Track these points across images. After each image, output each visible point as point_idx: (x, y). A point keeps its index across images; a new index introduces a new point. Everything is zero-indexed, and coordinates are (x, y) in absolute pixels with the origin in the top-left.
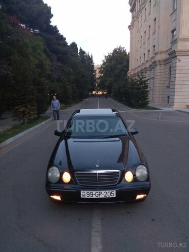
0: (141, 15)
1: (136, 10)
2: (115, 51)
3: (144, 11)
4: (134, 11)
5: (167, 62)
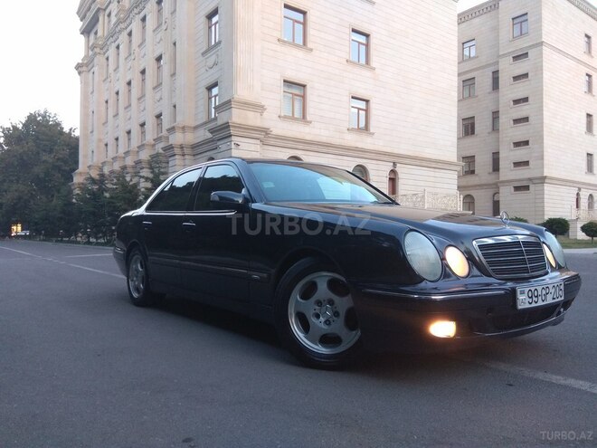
0: (114, 45)
1: (100, 34)
2: (32, 119)
3: (123, 37)
4: (92, 36)
5: (200, 151)
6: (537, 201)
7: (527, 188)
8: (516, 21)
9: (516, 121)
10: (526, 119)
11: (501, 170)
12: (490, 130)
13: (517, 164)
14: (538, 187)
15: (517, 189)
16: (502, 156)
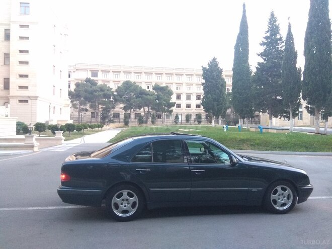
6: (32, 109)
7: (26, 101)
8: (22, 5)
9: (21, 63)
10: (27, 63)
11: (10, 90)
12: (3, 64)
13: (21, 87)
14: (34, 101)
15: (21, 101)
16: (11, 81)
